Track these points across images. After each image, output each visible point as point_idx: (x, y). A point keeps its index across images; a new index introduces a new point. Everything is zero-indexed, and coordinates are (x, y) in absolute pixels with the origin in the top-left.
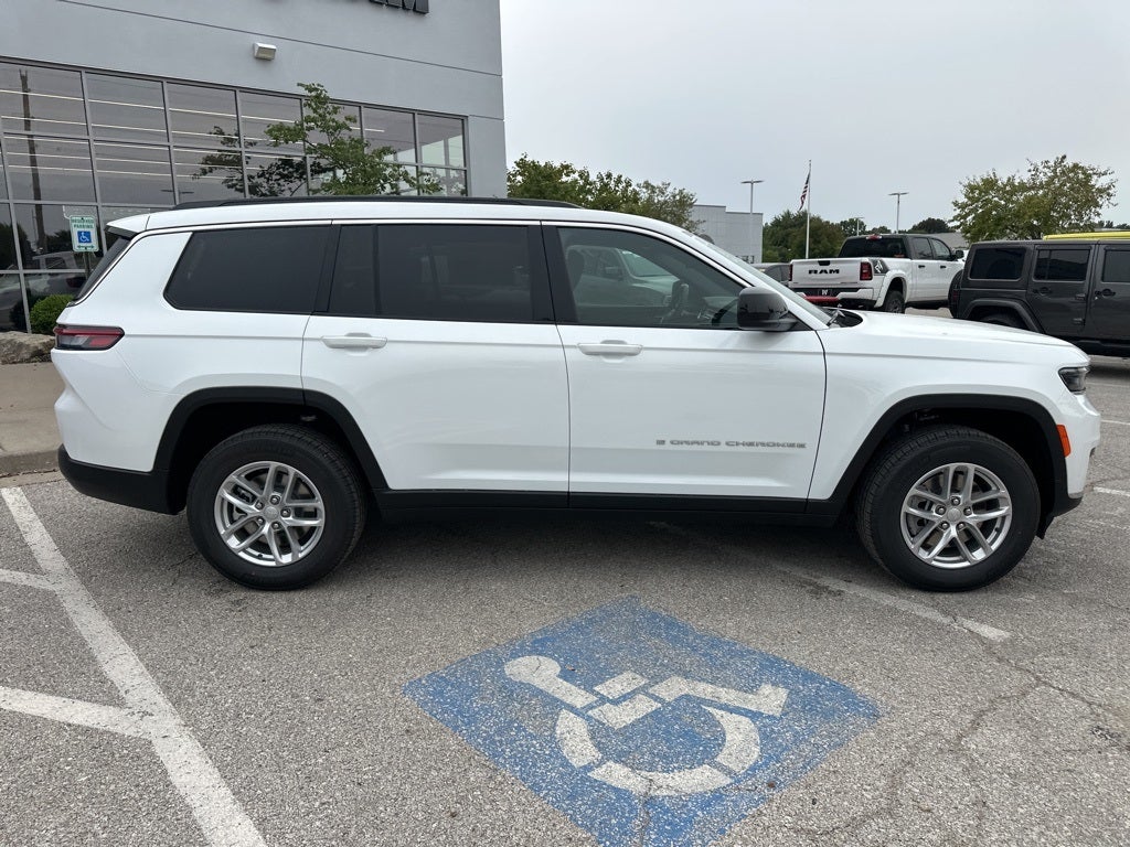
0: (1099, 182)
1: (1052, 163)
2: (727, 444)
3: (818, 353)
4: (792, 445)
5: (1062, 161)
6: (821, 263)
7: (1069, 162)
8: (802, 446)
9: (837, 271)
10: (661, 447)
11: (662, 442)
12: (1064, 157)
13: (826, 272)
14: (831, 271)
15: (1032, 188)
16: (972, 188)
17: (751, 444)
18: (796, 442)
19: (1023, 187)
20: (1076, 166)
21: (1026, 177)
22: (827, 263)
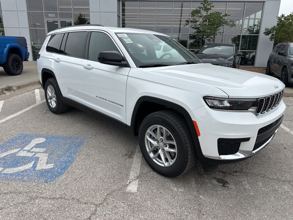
2: (108, 100)
3: (126, 75)
4: (121, 105)
8: (123, 106)
10: (96, 98)
11: (97, 97)
17: (113, 102)
18: (122, 105)
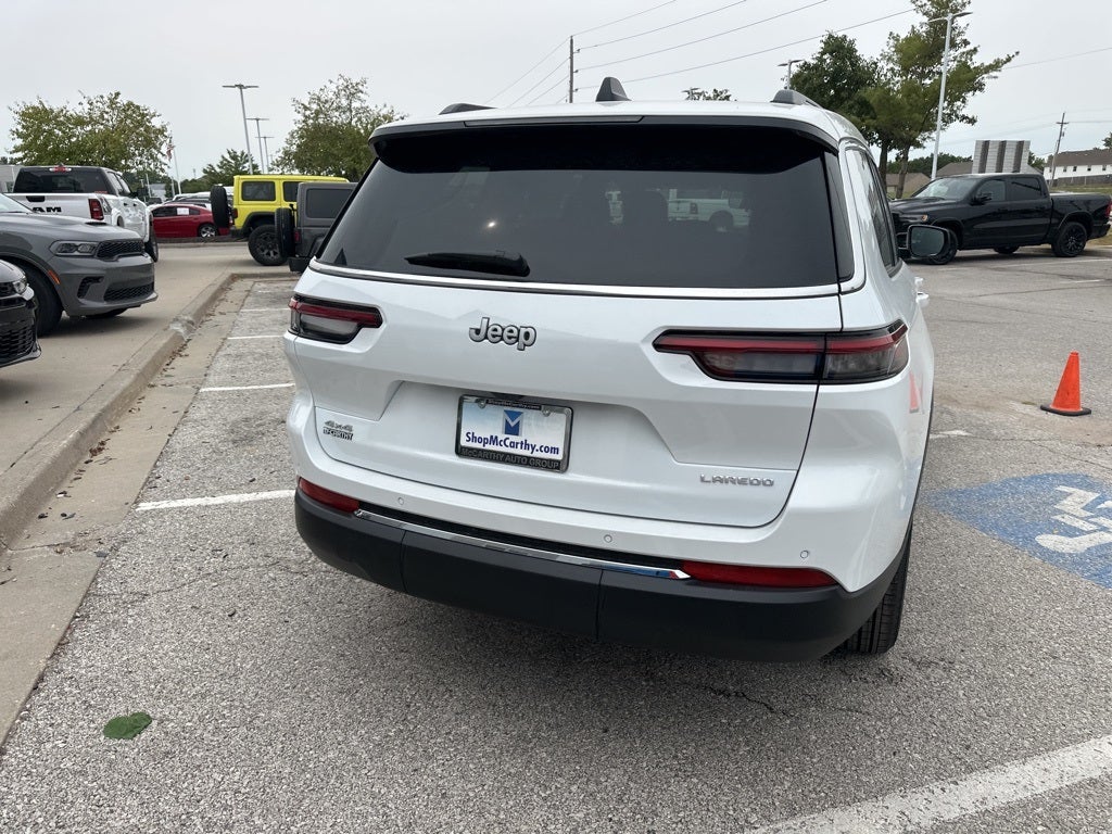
0: (156, 123)
1: (106, 99)
5: (115, 98)
6: (31, 199)
7: (123, 100)
9: (59, 210)
12: (118, 94)
13: (41, 210)
14: (49, 210)
15: (88, 124)
16: (24, 115)
19: (80, 122)
20: (130, 104)
21: (77, 108)
22: (42, 199)
